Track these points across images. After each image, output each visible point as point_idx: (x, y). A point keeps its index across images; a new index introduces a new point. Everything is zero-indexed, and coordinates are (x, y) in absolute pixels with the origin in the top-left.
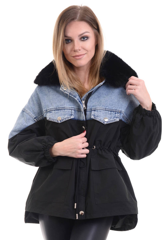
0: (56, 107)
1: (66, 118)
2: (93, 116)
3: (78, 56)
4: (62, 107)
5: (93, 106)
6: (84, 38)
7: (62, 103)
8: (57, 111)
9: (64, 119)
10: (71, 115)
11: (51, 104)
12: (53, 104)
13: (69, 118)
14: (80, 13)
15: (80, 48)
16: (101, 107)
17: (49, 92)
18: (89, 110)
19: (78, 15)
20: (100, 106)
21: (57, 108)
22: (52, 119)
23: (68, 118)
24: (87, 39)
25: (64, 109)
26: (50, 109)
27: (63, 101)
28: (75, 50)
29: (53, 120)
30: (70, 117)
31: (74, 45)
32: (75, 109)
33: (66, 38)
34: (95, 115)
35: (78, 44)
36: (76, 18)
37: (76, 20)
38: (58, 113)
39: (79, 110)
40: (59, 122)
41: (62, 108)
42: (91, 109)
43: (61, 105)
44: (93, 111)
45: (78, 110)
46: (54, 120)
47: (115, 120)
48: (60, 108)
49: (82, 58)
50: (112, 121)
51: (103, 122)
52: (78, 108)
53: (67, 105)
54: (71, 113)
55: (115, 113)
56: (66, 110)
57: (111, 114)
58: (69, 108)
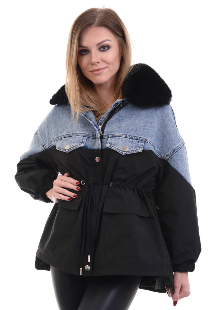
0: (67, 134)
1: (74, 146)
2: (108, 144)
3: (97, 70)
4: (73, 133)
5: (111, 132)
6: (104, 48)
7: (75, 128)
9: (72, 148)
10: (82, 143)
11: (64, 129)
14: (99, 17)
15: (99, 61)
16: (120, 133)
18: (106, 137)
19: (97, 20)
20: (119, 132)
21: (68, 134)
23: (77, 146)
24: (107, 49)
25: (75, 135)
26: (62, 136)
27: (76, 126)
28: (92, 62)
30: (80, 145)
31: (91, 57)
32: (88, 136)
33: (81, 48)
34: (112, 143)
35: (96, 55)
39: (94, 137)
40: (67, 151)
41: (74, 134)
42: (108, 135)
44: (110, 138)
45: (92, 137)
47: (137, 150)
48: (71, 134)
49: (102, 72)
50: (133, 151)
51: (121, 151)
52: (92, 135)
53: (79, 131)
54: (83, 140)
55: (138, 142)
56: (77, 136)
57: (132, 142)
58: (81, 134)
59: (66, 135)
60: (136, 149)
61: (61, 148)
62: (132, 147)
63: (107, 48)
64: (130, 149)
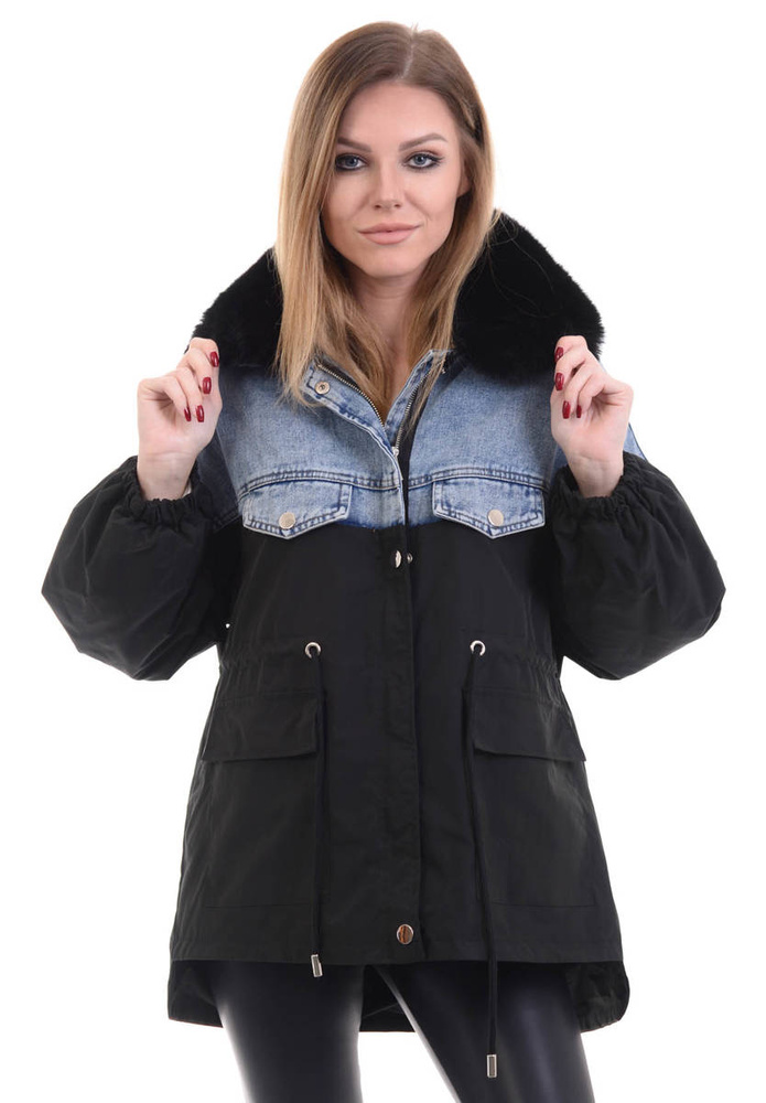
0: (276, 471)
1: (314, 519)
2: (439, 506)
3: (388, 231)
4: (299, 469)
5: (437, 465)
6: (420, 160)
7: (303, 452)
8: (279, 486)
9: (305, 523)
10: (338, 505)
12: (266, 457)
13: (328, 517)
14: (415, 55)
15: (402, 200)
16: (469, 465)
18: (420, 483)
20: (466, 461)
21: (279, 473)
23: (324, 516)
24: (430, 166)
25: (309, 477)
26: (257, 479)
27: (308, 446)
29: (263, 527)
30: (332, 513)
32: (355, 482)
34: (451, 501)
35: (395, 180)
37: (398, 79)
38: (284, 494)
39: (375, 485)
40: (287, 535)
41: (303, 472)
42: (426, 476)
43: (297, 463)
44: (439, 486)
45: (369, 485)
46: (267, 525)
47: (529, 520)
48: (291, 472)
49: (403, 240)
50: (519, 526)
51: (486, 528)
52: (370, 479)
53: (322, 464)
54: (340, 496)
55: (528, 494)
56: (316, 483)
57: (511, 494)
58: (331, 476)
59: (273, 474)
60: (525, 518)
61: (261, 524)
62: (513, 513)
63: (428, 162)
64: (509, 519)
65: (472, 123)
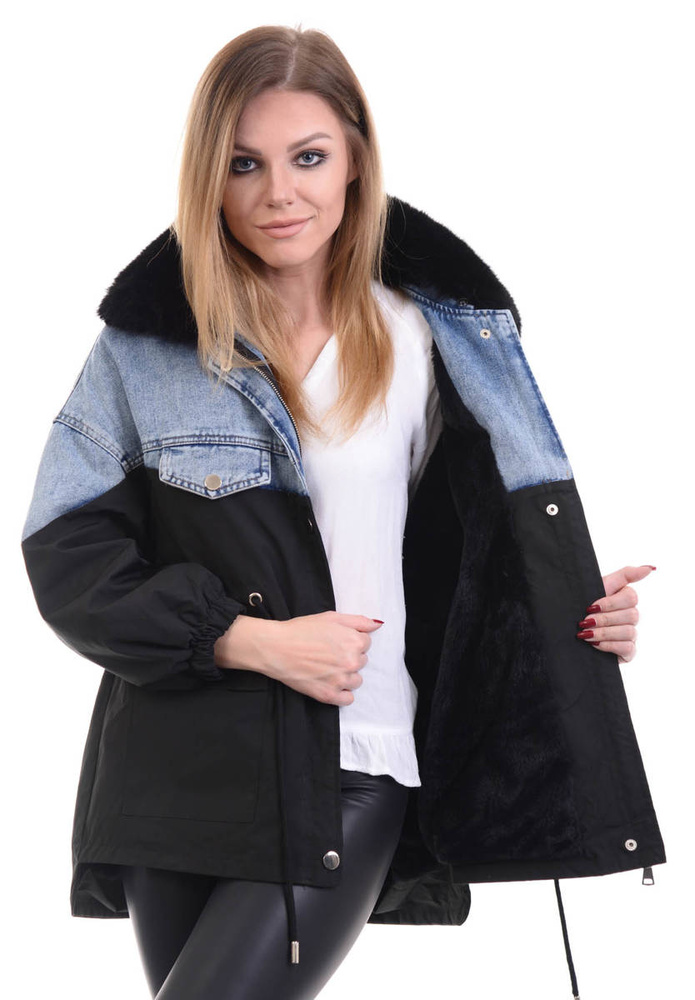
0: (197, 433)
1: (239, 482)
3: (282, 226)
4: (221, 434)
6: (308, 158)
7: (224, 419)
8: (201, 448)
9: (231, 486)
10: (260, 471)
11: (179, 416)
12: (186, 419)
13: (252, 482)
14: (297, 60)
15: (293, 197)
17: (172, 368)
19: (291, 69)
21: (201, 436)
22: (183, 481)
23: (248, 481)
24: (319, 163)
25: (231, 442)
26: (175, 438)
27: (229, 412)
28: (272, 201)
29: (186, 484)
30: (256, 479)
31: (269, 184)
32: (272, 448)
33: (240, 153)
35: (285, 179)
36: (282, 78)
37: (281, 87)
38: (208, 456)
40: (213, 495)
41: (225, 437)
43: (219, 428)
46: (189, 484)
48: (214, 436)
49: (297, 233)
53: (243, 429)
54: (261, 462)
56: (240, 449)
58: (252, 442)
59: (194, 436)
63: (316, 159)
65: (355, 118)
